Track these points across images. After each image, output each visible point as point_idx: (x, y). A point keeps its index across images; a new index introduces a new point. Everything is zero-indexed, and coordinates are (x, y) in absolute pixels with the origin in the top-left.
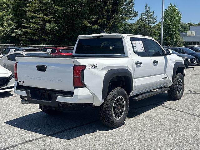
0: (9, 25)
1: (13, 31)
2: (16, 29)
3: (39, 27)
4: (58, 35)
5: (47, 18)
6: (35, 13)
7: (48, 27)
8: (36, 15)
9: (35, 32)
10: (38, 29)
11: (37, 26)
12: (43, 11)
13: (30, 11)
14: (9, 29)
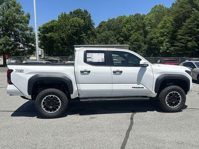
0: (166, 45)
1: (168, 49)
2: (170, 47)
3: (184, 45)
4: (197, 50)
5: (190, 39)
6: (183, 36)
7: (190, 44)
8: (182, 37)
9: (181, 48)
10: (183, 46)
11: (182, 44)
12: (188, 33)
13: (181, 35)
14: (165, 48)
